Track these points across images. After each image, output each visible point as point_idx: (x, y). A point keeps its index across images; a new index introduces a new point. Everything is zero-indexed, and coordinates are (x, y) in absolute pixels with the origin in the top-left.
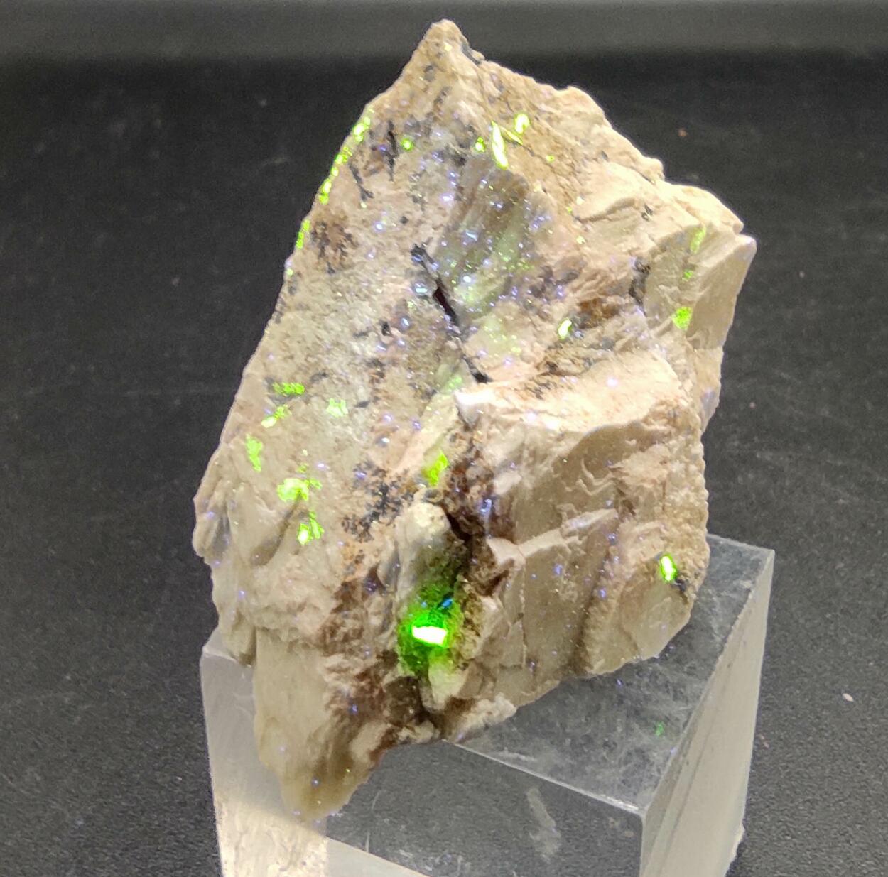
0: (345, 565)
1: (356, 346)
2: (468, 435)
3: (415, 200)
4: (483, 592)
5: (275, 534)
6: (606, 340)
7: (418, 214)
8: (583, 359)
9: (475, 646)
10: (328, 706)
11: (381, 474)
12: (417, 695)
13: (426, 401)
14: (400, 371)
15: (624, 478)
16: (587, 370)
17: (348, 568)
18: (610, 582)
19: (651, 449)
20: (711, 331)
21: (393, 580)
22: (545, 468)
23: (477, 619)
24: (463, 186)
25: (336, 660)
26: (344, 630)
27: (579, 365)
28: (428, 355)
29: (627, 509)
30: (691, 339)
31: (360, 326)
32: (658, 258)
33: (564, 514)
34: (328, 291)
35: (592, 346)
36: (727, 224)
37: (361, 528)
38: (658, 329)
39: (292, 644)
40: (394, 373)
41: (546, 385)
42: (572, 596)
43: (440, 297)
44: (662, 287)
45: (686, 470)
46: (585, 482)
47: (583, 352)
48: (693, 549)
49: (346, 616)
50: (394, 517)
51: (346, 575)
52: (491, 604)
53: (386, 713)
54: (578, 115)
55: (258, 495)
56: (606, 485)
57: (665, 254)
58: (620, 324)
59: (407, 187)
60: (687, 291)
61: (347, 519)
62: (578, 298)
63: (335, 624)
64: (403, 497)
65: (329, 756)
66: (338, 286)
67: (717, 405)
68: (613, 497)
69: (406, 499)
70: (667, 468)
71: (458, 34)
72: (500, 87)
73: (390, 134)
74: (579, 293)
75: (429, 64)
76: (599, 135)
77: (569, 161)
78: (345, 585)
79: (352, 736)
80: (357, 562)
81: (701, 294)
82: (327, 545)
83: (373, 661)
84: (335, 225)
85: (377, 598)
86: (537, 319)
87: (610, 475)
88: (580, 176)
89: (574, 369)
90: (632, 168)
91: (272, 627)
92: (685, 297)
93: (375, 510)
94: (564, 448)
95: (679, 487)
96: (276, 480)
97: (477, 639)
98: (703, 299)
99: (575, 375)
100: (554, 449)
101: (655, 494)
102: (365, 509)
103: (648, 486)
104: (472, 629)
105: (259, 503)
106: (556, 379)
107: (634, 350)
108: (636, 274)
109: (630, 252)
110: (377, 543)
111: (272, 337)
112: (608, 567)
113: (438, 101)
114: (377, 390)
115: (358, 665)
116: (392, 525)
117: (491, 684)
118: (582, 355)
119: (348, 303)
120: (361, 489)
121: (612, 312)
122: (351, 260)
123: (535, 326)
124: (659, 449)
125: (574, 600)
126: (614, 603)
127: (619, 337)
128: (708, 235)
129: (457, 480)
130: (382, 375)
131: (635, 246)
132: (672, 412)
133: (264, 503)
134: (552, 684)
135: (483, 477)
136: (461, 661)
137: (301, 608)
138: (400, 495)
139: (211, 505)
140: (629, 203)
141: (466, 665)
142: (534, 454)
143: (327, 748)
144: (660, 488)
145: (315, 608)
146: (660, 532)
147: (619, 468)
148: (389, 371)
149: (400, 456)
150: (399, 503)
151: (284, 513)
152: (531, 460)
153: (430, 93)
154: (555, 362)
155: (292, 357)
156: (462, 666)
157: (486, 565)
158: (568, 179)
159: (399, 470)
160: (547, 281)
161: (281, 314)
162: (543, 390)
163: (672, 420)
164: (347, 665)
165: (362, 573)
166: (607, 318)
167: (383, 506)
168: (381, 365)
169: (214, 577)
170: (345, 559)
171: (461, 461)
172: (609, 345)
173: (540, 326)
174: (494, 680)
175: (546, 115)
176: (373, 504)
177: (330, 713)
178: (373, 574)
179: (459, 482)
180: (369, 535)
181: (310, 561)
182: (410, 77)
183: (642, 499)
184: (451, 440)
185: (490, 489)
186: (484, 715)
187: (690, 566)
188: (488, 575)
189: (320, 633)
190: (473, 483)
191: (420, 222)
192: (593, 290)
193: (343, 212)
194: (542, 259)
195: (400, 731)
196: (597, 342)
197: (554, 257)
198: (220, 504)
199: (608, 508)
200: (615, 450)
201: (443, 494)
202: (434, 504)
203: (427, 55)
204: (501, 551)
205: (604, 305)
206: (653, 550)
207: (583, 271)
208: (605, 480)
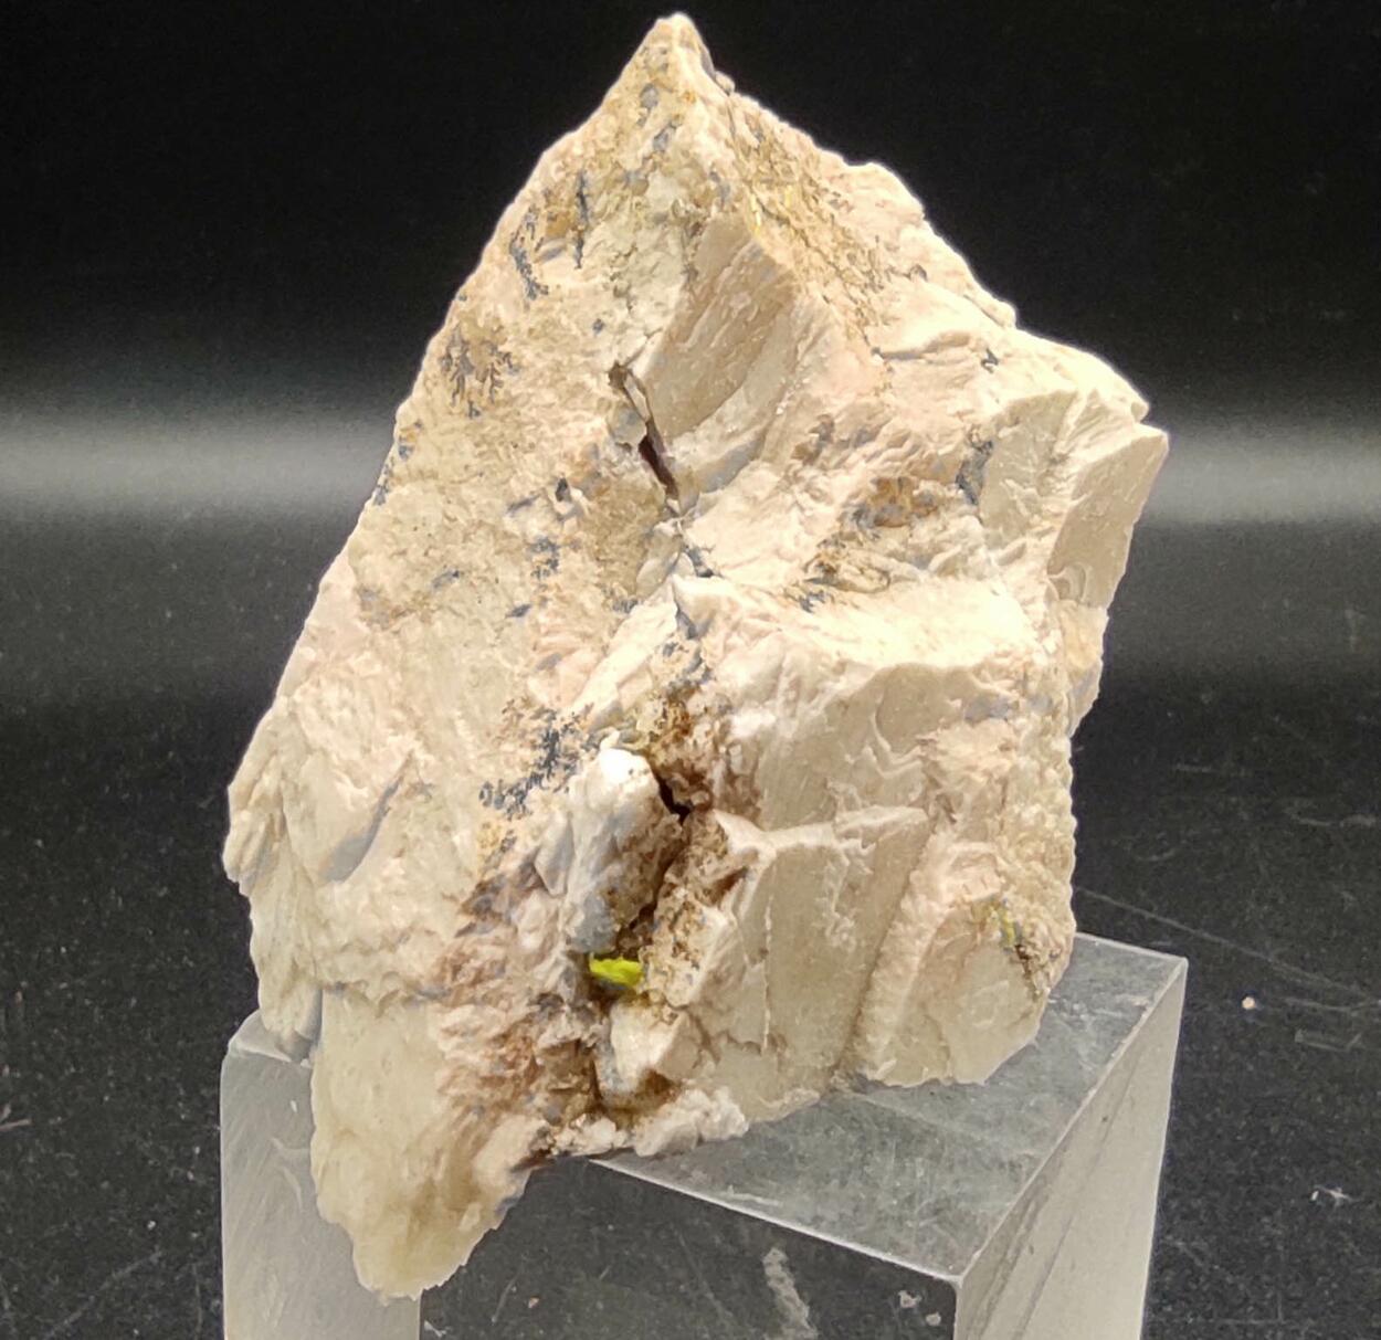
0: (483, 856)
1: (509, 524)
2: (692, 645)
3: (617, 293)
4: (707, 899)
5: (366, 823)
6: (916, 548)
7: (621, 314)
8: (878, 570)
9: (691, 983)
10: (442, 1091)
11: (546, 716)
12: (590, 1074)
13: (621, 616)
14: (583, 561)
15: (939, 758)
16: (884, 588)
17: (488, 860)
18: (909, 928)
19: (984, 724)
20: (1087, 573)
21: (562, 876)
22: (814, 711)
23: (696, 942)
24: (698, 268)
25: (461, 1015)
26: (475, 963)
27: (871, 579)
28: (628, 542)
29: (943, 813)
30: (1055, 577)
31: (519, 490)
32: (1005, 433)
33: (841, 801)
34: (468, 446)
35: (891, 555)
36: (1122, 400)
37: (512, 798)
38: (1001, 553)
39: (385, 1001)
40: (571, 561)
41: (819, 596)
42: (847, 943)
43: (650, 451)
44: (1011, 483)
45: (1041, 774)
46: (875, 753)
47: (879, 560)
48: (1050, 910)
49: (480, 942)
50: (566, 779)
51: (484, 871)
52: (718, 919)
53: (540, 1100)
54: (882, 204)
55: (337, 767)
56: (910, 766)
57: (1016, 429)
58: (940, 528)
59: (605, 274)
60: (1051, 498)
61: (488, 786)
62: (874, 471)
63: (463, 955)
64: (582, 747)
65: (439, 1176)
66: (483, 436)
67: (1095, 697)
68: (919, 789)
69: (588, 750)
70: (1010, 758)
71: (696, 39)
72: (760, 136)
73: (580, 195)
74: (875, 464)
75: (648, 80)
76: (914, 240)
77: (865, 269)
78: (482, 888)
79: (480, 1143)
80: (503, 849)
81: (1076, 503)
82: (453, 833)
83: (522, 1010)
84: (483, 342)
85: (534, 903)
86: (804, 498)
87: (917, 750)
88: (882, 293)
89: (862, 582)
90: (967, 297)
91: (351, 979)
92: (1049, 507)
93: (535, 770)
94: (845, 686)
95: (1026, 796)
96: (370, 742)
97: (694, 972)
98: (1076, 511)
99: (864, 591)
100: (829, 684)
101: (990, 796)
102: (518, 769)
103: (980, 779)
104: (687, 959)
105: (340, 780)
106: (834, 591)
107: (961, 576)
108: (968, 453)
109: (960, 415)
110: (538, 817)
111: (369, 527)
112: (906, 904)
113: (661, 137)
114: (545, 587)
115: (496, 1019)
116: (563, 790)
117: (710, 1065)
118: (879, 565)
119: (500, 459)
120: (513, 742)
121: (928, 507)
122: (507, 393)
123: (802, 509)
124: (998, 728)
125: (851, 950)
126: (916, 961)
127: (938, 549)
128: (1088, 409)
129: (671, 716)
130: (554, 564)
131: (969, 406)
132: (1021, 671)
133: (347, 780)
134: (808, 1094)
135: (715, 710)
136: (667, 1011)
137: (404, 937)
138: (578, 743)
139: (255, 795)
140: (961, 341)
141: (673, 1016)
142: (797, 684)
143: (437, 1162)
144: (999, 788)
145: (429, 933)
146: (995, 861)
147: (931, 740)
148: (565, 556)
149: (578, 691)
150: (574, 756)
151: (382, 791)
152: (792, 695)
153: (648, 126)
154: (833, 565)
155: (403, 553)
156: (667, 1019)
157: (712, 855)
158: (863, 292)
159: (578, 708)
160: (825, 438)
161: (385, 489)
162: (813, 601)
163: (1022, 683)
164: (478, 1023)
165: (511, 865)
166: (919, 517)
167: (549, 762)
168: (554, 547)
169: (254, 916)
170: (483, 847)
171: (679, 684)
172: (922, 561)
173: (811, 509)
174: (717, 1059)
175: (830, 197)
176: (532, 762)
177: (446, 1101)
178: (529, 865)
179: (676, 719)
180: (524, 808)
181: (422, 863)
182: (618, 103)
183: (968, 798)
184: (664, 653)
185: (726, 729)
186: (697, 1114)
187: (1042, 934)
188: (717, 871)
189: (436, 971)
190: (697, 718)
191: (623, 328)
192: (898, 464)
193: (497, 319)
194: (818, 403)
195: (561, 1132)
196: (902, 549)
197: (835, 401)
198: (271, 793)
199: (911, 805)
200: (927, 709)
201: (648, 738)
202: (634, 753)
203: (646, 67)
204: (739, 835)
205: (916, 493)
206: (982, 886)
207: (884, 430)
208: (908, 756)
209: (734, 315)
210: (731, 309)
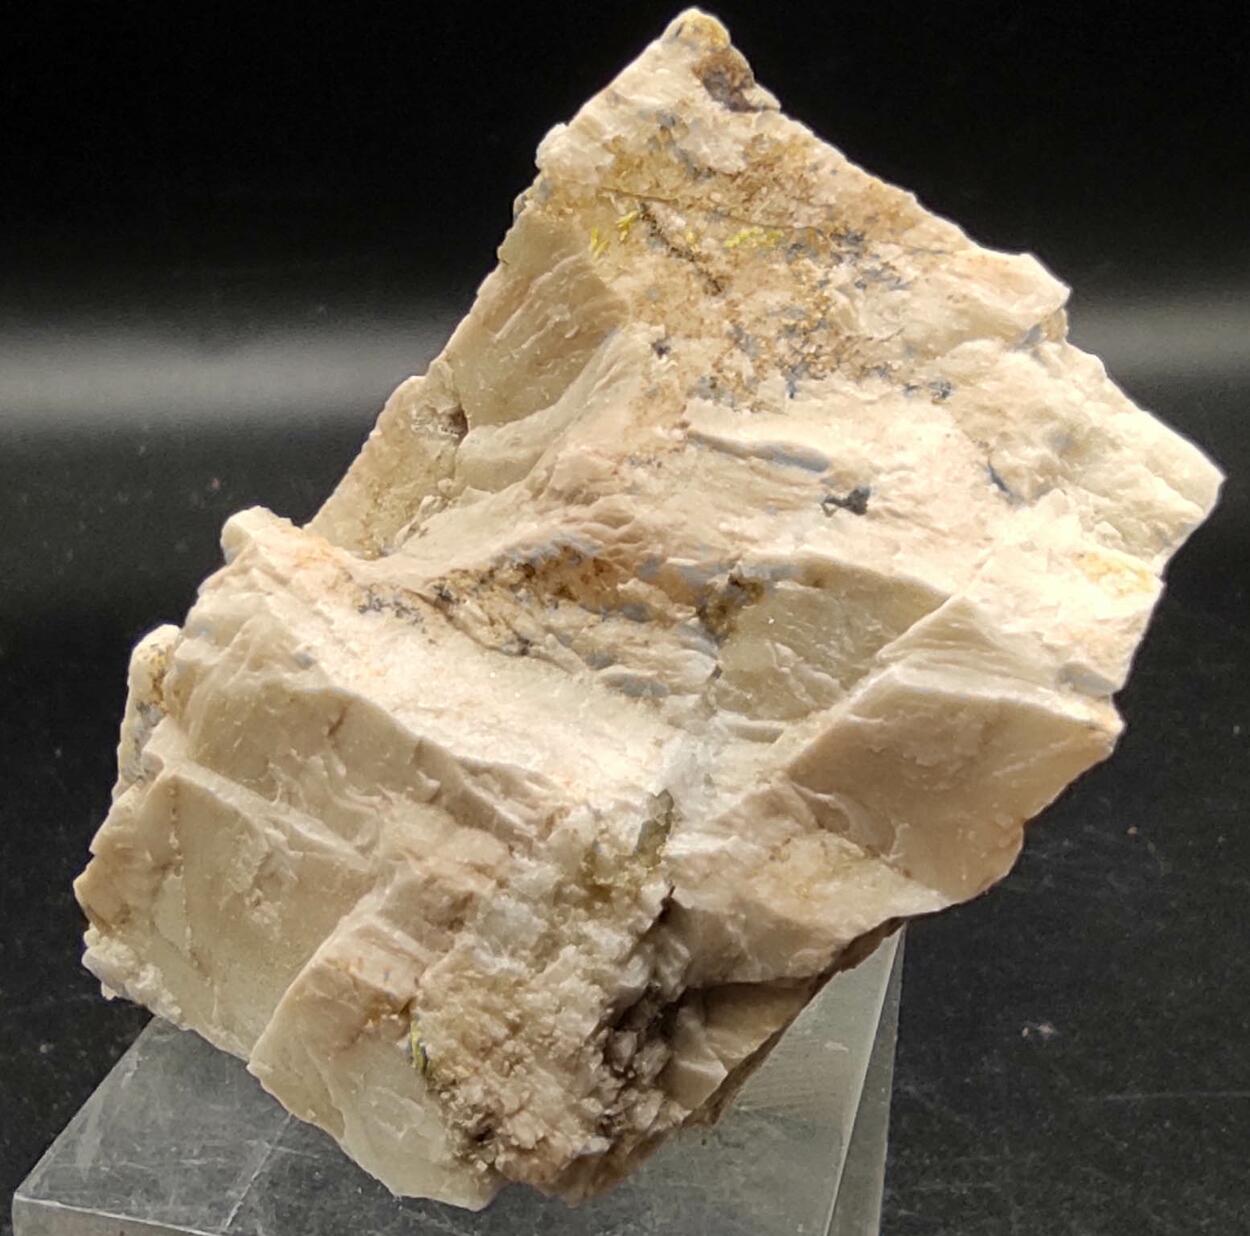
6: (592, 642)
27: (498, 635)
32: (788, 586)
35: (550, 630)
44: (784, 649)
47: (524, 624)
57: (810, 590)
58: (639, 640)
62: (566, 536)
68: (367, 837)
74: (571, 529)
87: (375, 800)
89: (483, 632)
99: (475, 640)
107: (643, 705)
109: (731, 536)
118: (521, 629)
127: (622, 659)
131: (754, 534)
140: (813, 463)
146: (421, 970)
147: (391, 800)
154: (455, 597)
163: (544, 824)
196: (570, 633)
199: (354, 846)
205: (620, 587)
206: (382, 976)
207: (601, 500)
208: (365, 799)
209: (550, 324)
210: (547, 318)
